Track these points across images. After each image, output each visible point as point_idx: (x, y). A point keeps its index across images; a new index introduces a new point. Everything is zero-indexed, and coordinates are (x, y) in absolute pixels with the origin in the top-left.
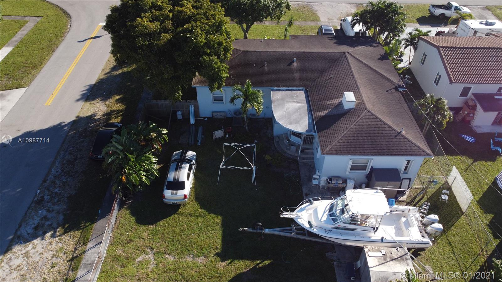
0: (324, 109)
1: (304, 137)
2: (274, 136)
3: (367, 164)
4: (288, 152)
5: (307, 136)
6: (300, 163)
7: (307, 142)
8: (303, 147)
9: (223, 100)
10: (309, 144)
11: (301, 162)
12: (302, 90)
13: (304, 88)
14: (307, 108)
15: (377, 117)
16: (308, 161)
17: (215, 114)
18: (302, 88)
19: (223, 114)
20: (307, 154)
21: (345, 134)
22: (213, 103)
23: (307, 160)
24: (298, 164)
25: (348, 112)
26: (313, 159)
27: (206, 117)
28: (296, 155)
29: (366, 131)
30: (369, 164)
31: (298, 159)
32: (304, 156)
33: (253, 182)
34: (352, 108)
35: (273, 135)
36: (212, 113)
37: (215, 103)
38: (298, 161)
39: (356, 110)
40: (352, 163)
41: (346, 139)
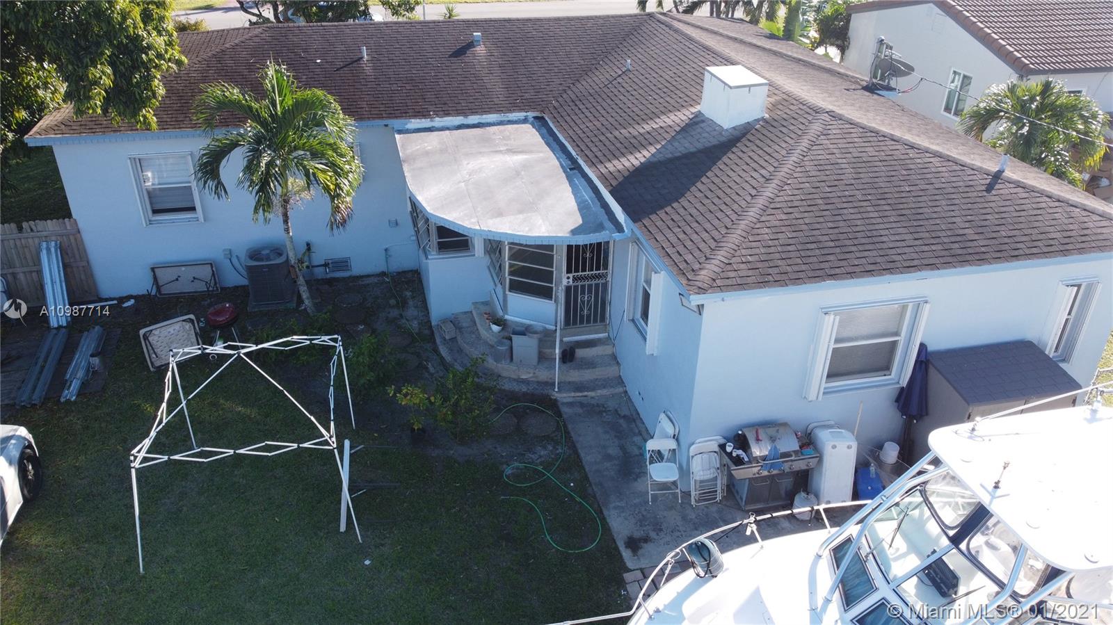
0: (633, 146)
1: (568, 289)
2: (434, 323)
3: (897, 334)
4: (506, 369)
5: (579, 284)
6: (564, 409)
7: (582, 310)
8: (565, 339)
9: (193, 209)
10: (589, 321)
11: (571, 404)
12: (525, 121)
13: (531, 114)
14: (556, 163)
15: (877, 132)
16: (599, 392)
17: (165, 276)
18: (521, 115)
19: (206, 272)
20: (590, 364)
21: (772, 201)
22: (151, 222)
23: (593, 390)
24: (559, 414)
25: (744, 135)
26: (620, 381)
27: (129, 298)
28: (543, 375)
29: (858, 181)
30: (903, 333)
31: (556, 394)
32: (575, 376)
33: (343, 528)
34: (757, 120)
35: (429, 322)
36: (153, 269)
37: (159, 222)
38: (556, 400)
39: (775, 124)
40: (837, 341)
41: (784, 217)
